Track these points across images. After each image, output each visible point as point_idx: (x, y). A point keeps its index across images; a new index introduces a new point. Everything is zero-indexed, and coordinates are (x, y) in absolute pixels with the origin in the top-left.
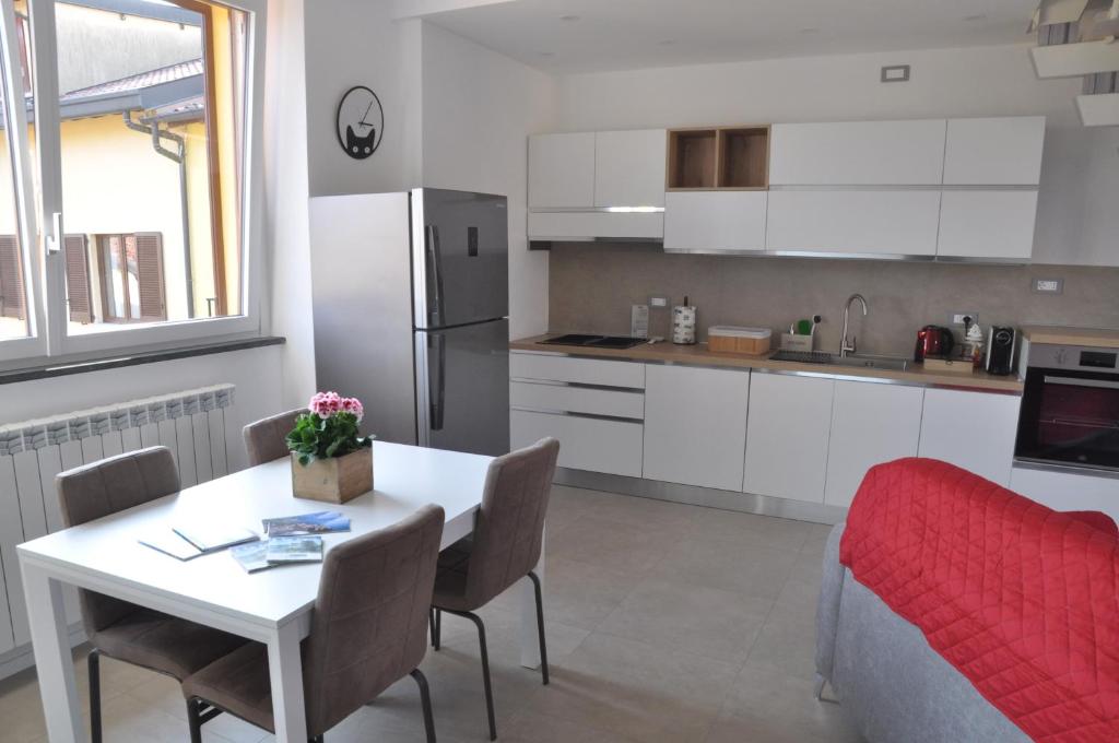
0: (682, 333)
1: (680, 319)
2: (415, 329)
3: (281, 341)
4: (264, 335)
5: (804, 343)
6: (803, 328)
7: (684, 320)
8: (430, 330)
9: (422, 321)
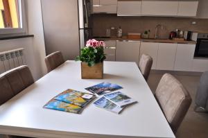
0: (120, 35)
1: (119, 32)
2: (79, 29)
3: (32, 36)
4: (27, 34)
5: (146, 36)
6: (146, 33)
7: (120, 32)
8: (85, 29)
9: (81, 26)
